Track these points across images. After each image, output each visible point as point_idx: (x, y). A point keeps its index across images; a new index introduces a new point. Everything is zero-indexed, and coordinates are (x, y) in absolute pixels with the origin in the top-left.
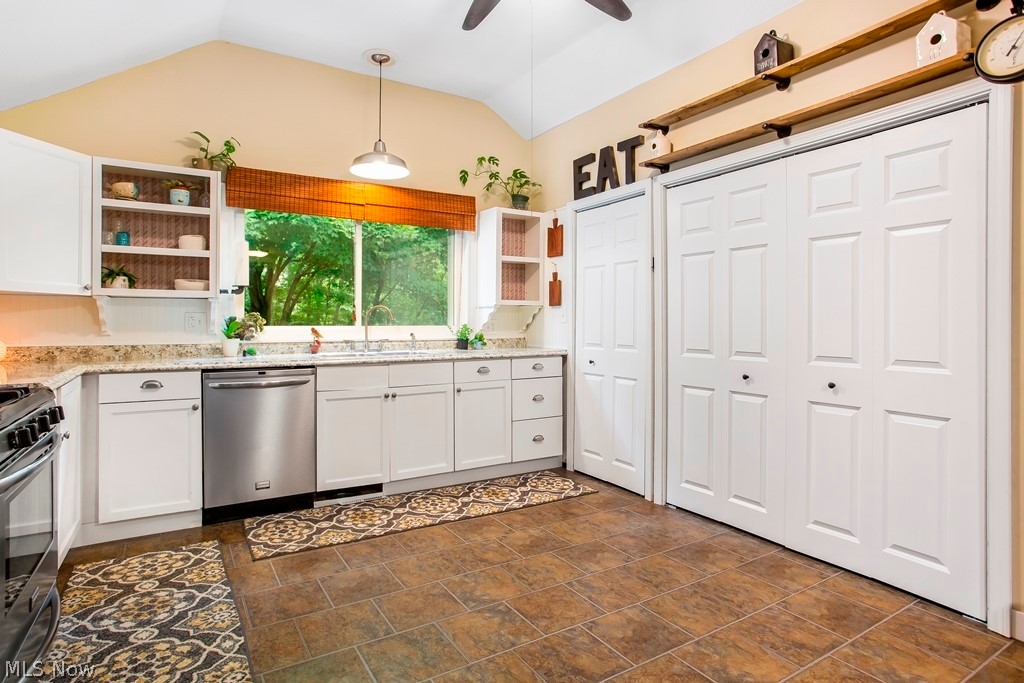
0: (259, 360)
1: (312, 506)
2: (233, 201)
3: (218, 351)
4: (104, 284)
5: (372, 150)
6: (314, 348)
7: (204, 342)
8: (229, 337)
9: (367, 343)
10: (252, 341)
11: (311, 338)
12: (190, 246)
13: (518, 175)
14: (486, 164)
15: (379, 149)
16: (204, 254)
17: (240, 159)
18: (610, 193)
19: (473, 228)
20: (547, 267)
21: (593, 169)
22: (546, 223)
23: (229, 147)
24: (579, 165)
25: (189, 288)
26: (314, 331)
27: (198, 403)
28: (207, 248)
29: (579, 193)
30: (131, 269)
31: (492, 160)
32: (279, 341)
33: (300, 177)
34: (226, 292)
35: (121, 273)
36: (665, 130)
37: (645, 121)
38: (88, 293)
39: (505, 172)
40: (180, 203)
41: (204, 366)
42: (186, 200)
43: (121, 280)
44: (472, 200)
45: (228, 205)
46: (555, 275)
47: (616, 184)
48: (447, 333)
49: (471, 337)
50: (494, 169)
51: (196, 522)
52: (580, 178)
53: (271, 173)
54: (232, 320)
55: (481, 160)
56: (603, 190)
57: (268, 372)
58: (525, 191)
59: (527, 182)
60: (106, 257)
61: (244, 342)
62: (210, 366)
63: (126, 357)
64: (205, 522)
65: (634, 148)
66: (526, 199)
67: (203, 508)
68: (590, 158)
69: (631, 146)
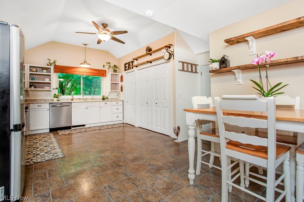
0: (61, 102)
1: (71, 129)
2: (55, 71)
3: (52, 100)
4: (30, 88)
5: (84, 62)
6: (72, 100)
7: (50, 98)
8: (55, 97)
9: (83, 99)
10: (59, 98)
11: (72, 98)
12: (47, 80)
13: (115, 66)
14: (108, 64)
15: (85, 62)
16: (50, 82)
17: (57, 64)
18: (130, 71)
19: (106, 76)
20: (120, 84)
21: (127, 65)
22: (120, 76)
23: (55, 62)
24: (125, 65)
25: (47, 88)
26: (72, 96)
27: (49, 109)
28: (50, 81)
29: (125, 70)
30: (35, 84)
31: (109, 63)
32: (65, 98)
33: (69, 67)
34: (54, 89)
35: (33, 85)
36: (137, 60)
37: (133, 58)
38: (27, 89)
39: (112, 65)
40: (45, 72)
41: (50, 102)
42: (46, 72)
43: (33, 87)
44: (106, 71)
45: (54, 72)
46: (122, 85)
47: (130, 69)
48: (100, 97)
49: (105, 98)
50: (110, 65)
51: (48, 131)
52: (125, 67)
53: (63, 66)
54: (55, 94)
55: (107, 63)
56: (129, 70)
57: (62, 104)
58: (116, 69)
59: (117, 67)
60: (30, 82)
61: (58, 98)
62: (51, 103)
63: (34, 101)
64: (50, 131)
65: (133, 62)
66: (116, 71)
67: (50, 128)
68: (127, 63)
69: (132, 62)
